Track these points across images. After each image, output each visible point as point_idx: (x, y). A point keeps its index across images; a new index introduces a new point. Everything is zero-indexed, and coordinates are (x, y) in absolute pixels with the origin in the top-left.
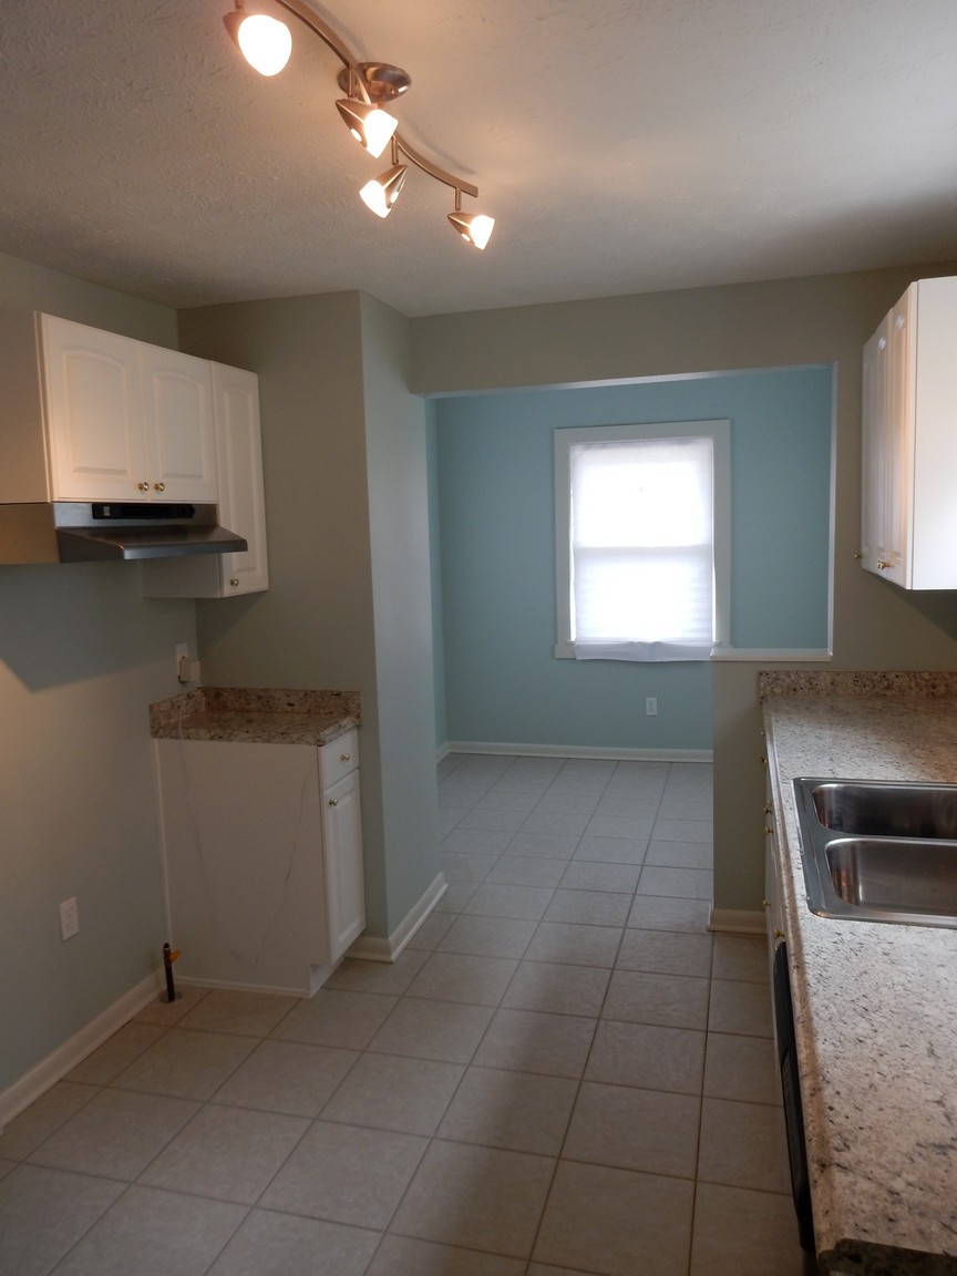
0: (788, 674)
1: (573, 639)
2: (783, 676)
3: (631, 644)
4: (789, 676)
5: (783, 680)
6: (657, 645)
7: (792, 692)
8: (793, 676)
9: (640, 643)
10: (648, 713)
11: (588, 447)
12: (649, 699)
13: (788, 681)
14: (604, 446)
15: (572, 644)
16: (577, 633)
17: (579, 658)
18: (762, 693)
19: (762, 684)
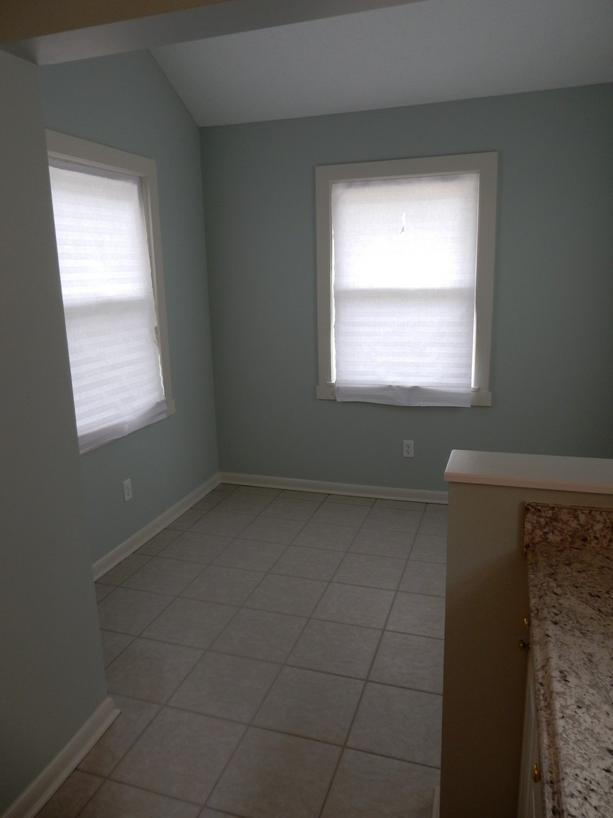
0: (574, 511)
1: (333, 381)
2: (564, 516)
3: (390, 388)
4: (576, 517)
5: (566, 523)
6: (415, 390)
7: (578, 543)
8: (582, 518)
9: (398, 387)
10: (405, 455)
11: (350, 185)
12: (406, 442)
13: (574, 524)
14: (366, 184)
15: (332, 386)
16: (337, 375)
17: (339, 400)
18: (527, 539)
19: (528, 526)
